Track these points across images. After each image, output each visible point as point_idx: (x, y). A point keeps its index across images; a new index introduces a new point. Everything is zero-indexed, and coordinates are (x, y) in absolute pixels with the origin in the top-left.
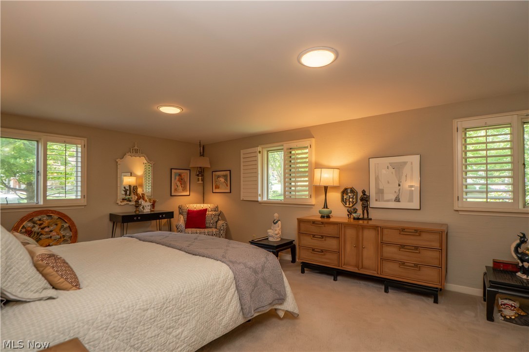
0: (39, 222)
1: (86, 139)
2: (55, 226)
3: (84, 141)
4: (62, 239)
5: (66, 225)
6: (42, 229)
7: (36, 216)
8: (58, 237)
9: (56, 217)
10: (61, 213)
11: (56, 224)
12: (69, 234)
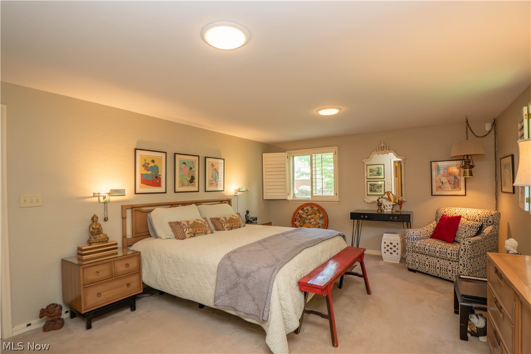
0: (306, 211)
1: (336, 147)
2: (314, 215)
3: (336, 149)
4: (317, 225)
5: (321, 215)
6: (308, 216)
7: (305, 206)
8: (315, 223)
9: (315, 208)
10: (320, 206)
11: (316, 214)
12: (321, 222)
